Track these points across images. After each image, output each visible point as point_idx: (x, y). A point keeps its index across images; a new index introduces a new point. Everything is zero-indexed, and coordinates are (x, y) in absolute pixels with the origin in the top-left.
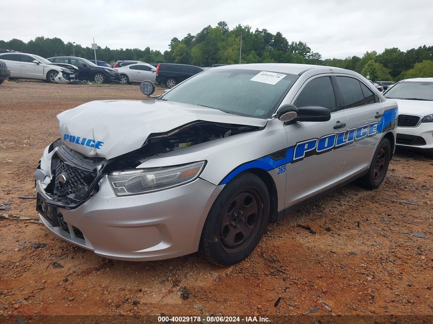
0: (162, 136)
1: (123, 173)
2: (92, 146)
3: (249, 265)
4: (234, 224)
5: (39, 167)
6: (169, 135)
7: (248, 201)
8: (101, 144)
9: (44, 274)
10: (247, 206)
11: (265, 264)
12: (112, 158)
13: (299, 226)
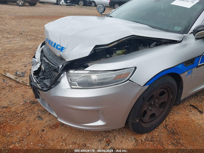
0: (104, 47)
1: (76, 72)
2: (59, 49)
3: (157, 134)
4: (150, 109)
5: (34, 57)
6: (110, 46)
7: (162, 94)
8: (64, 49)
9: (32, 124)
10: (161, 97)
11: (168, 134)
12: (69, 60)
13: (191, 106)
